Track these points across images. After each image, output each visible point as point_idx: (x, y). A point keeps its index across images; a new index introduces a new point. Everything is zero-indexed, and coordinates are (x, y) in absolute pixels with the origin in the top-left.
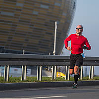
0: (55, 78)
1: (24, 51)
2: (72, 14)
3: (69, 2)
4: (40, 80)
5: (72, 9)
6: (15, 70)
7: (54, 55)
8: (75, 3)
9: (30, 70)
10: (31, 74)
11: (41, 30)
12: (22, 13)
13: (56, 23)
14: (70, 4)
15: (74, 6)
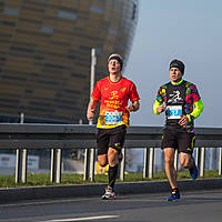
0: (91, 176)
1: (22, 115)
2: (129, 30)
3: (122, 4)
4: (58, 181)
5: (129, 20)
6: (4, 159)
7: (91, 124)
8: (135, 6)
9: (37, 158)
10: (40, 167)
11: (61, 67)
12: (17, 31)
13: (93, 51)
14: (125, 8)
15: (134, 12)
